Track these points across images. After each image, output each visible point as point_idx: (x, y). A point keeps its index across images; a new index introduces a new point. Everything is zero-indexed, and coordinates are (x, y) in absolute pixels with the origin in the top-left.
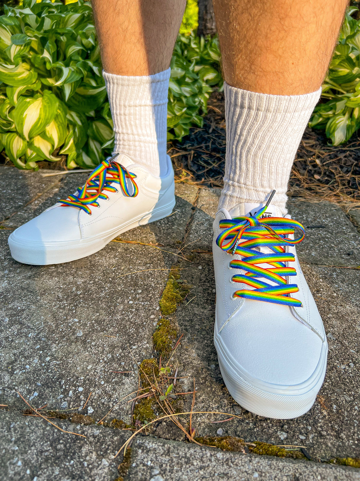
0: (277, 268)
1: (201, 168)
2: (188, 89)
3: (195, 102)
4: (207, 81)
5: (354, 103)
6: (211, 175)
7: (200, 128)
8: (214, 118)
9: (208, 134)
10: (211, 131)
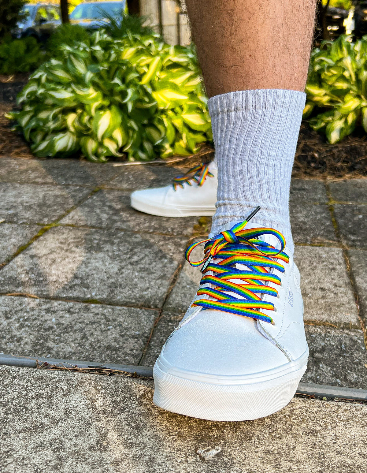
0: (251, 284)
5: (345, 110)
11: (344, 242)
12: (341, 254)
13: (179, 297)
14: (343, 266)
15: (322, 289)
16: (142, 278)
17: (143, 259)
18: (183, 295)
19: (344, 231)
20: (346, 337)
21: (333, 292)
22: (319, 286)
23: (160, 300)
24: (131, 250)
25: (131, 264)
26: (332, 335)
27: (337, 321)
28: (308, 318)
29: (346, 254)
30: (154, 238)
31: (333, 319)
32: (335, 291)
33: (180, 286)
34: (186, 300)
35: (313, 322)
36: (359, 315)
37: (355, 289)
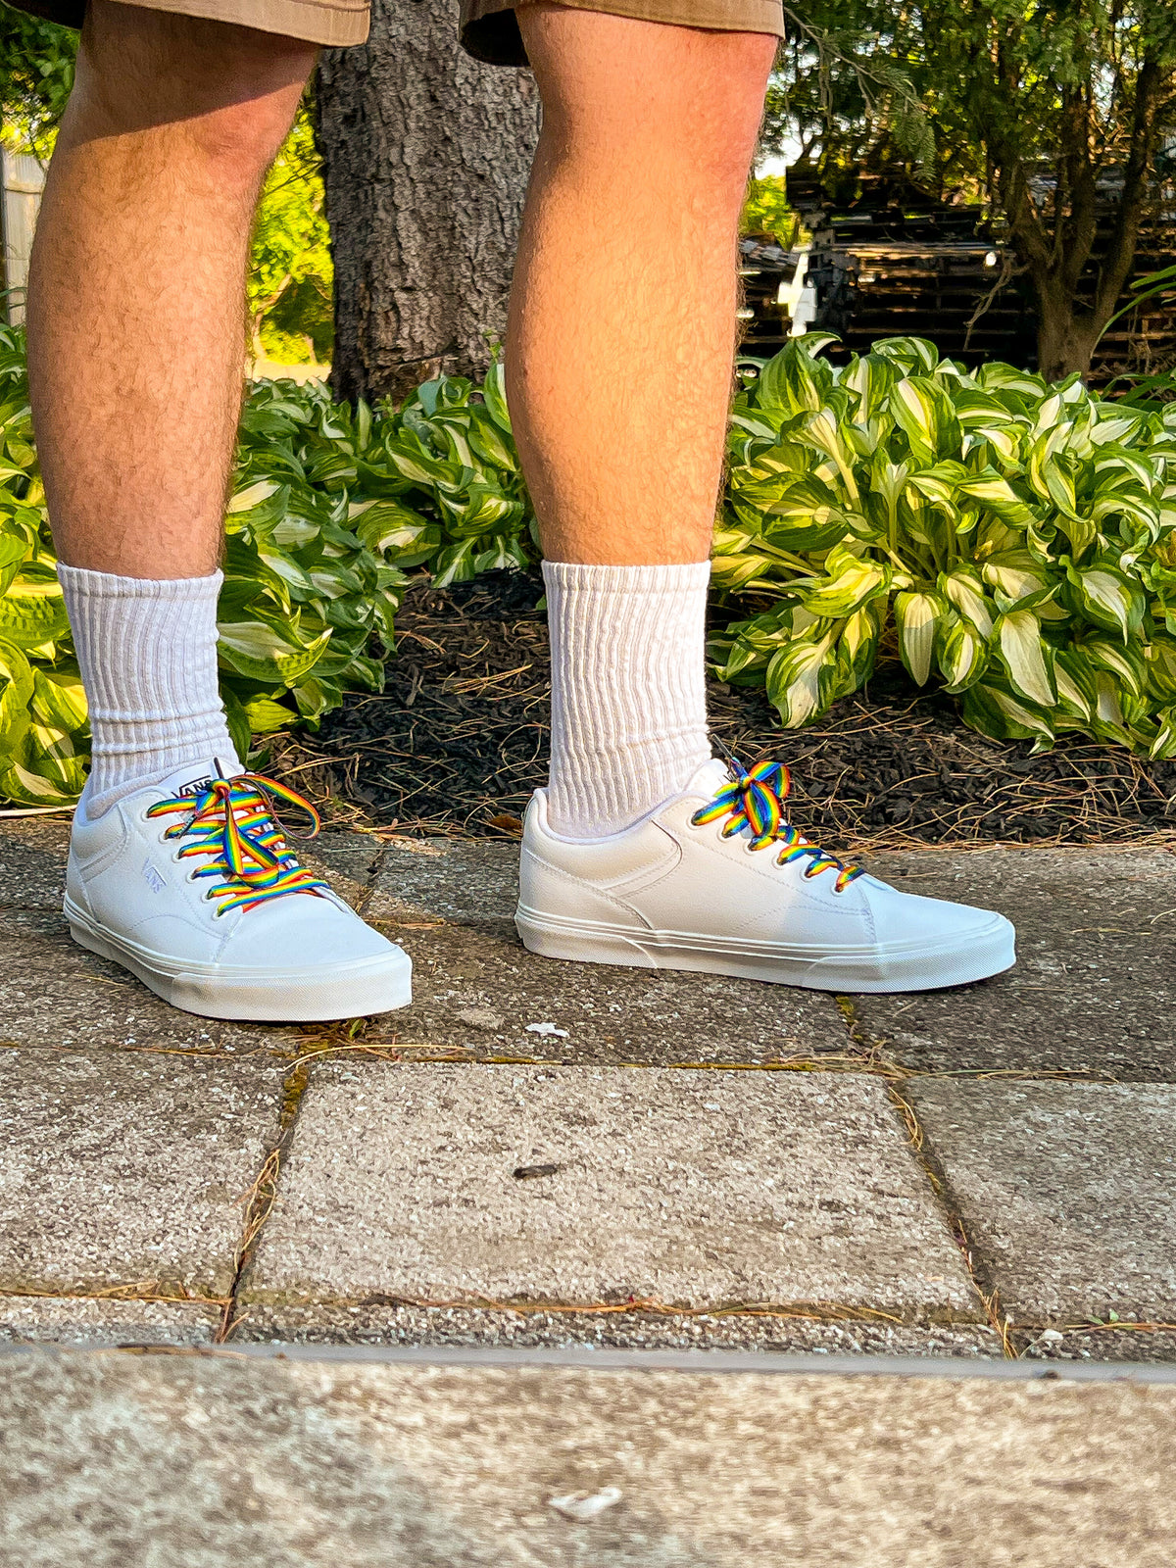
1: (386, 796)
2: (330, 578)
3: (356, 617)
4: (390, 554)
5: (833, 603)
6: (420, 811)
7: (376, 693)
8: (420, 666)
9: (403, 706)
10: (411, 700)
11: (889, 1058)
12: (880, 1093)
13: (293, 1256)
14: (895, 1133)
15: (832, 1206)
16: (130, 1199)
17: (119, 1135)
18: (305, 1249)
19: (879, 1022)
20: (940, 1348)
21: (870, 1212)
22: (818, 1197)
23: (218, 1270)
24: (65, 1110)
25: (75, 1155)
26: (889, 1343)
27: (900, 1302)
28: (793, 1296)
29: (899, 1091)
30: (148, 1066)
31: (886, 1296)
32: (878, 1210)
33: (290, 1220)
34: (322, 1264)
35: (812, 1308)
36: (976, 1282)
37: (950, 1202)
